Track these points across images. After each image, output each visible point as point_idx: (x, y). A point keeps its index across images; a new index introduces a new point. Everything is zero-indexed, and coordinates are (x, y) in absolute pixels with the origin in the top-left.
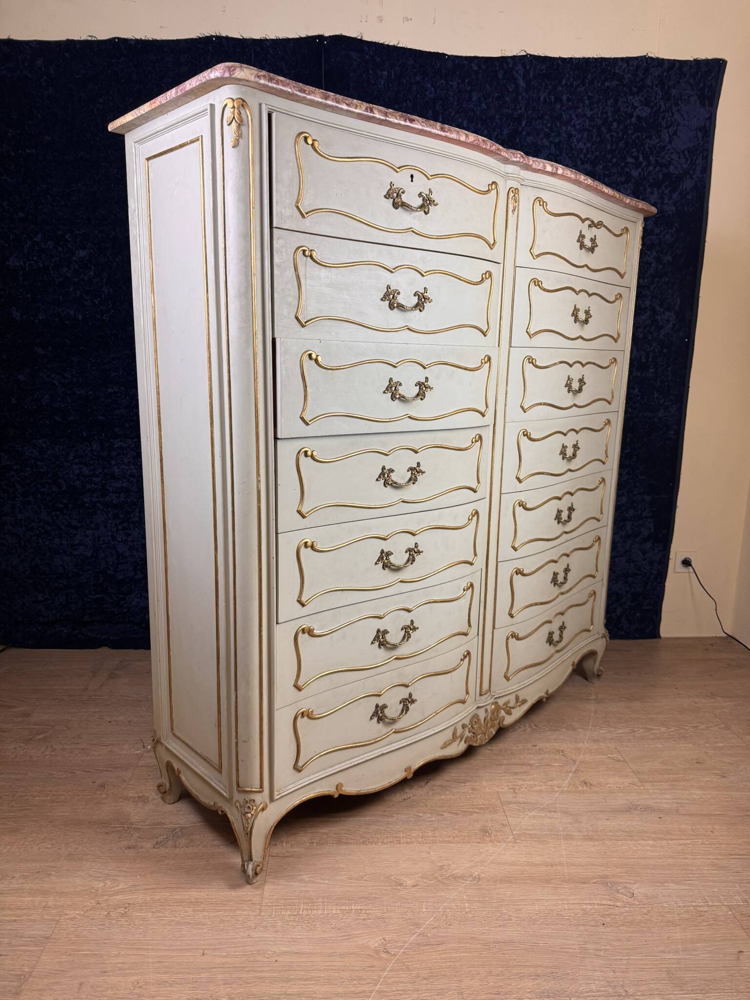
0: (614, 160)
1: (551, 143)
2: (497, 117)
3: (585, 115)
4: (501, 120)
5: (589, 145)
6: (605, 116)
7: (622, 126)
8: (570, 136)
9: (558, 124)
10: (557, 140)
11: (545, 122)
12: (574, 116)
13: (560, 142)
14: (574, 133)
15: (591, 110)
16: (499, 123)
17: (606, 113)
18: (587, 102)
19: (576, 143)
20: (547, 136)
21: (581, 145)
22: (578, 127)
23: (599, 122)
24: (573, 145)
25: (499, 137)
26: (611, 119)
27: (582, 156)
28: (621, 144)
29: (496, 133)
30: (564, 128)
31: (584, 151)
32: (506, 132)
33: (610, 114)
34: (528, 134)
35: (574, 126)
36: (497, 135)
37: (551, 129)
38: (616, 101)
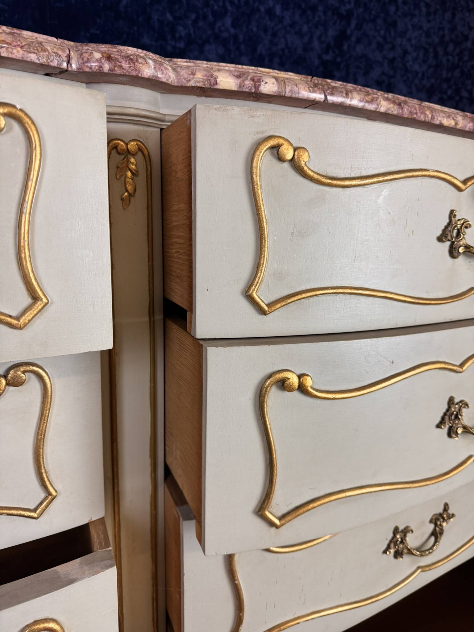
0: (450, 92)
1: (384, 57)
2: (320, 8)
3: (421, 28)
4: (325, 13)
5: (425, 68)
6: (441, 33)
7: (457, 51)
8: (406, 52)
9: (393, 34)
10: (391, 56)
11: (378, 28)
12: (410, 27)
13: (394, 59)
14: (410, 49)
15: (429, 21)
16: (323, 18)
17: (443, 29)
18: (424, 10)
19: (411, 63)
20: (380, 47)
21: (416, 67)
22: (413, 42)
23: (436, 40)
24: (408, 65)
25: (323, 38)
26: (447, 38)
27: (417, 81)
28: (457, 73)
29: (318, 33)
30: (399, 41)
31: (420, 75)
32: (331, 32)
33: (446, 32)
34: (358, 41)
35: (409, 40)
36: (320, 36)
37: (384, 38)
38: (454, 15)
